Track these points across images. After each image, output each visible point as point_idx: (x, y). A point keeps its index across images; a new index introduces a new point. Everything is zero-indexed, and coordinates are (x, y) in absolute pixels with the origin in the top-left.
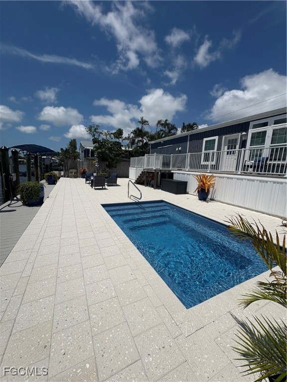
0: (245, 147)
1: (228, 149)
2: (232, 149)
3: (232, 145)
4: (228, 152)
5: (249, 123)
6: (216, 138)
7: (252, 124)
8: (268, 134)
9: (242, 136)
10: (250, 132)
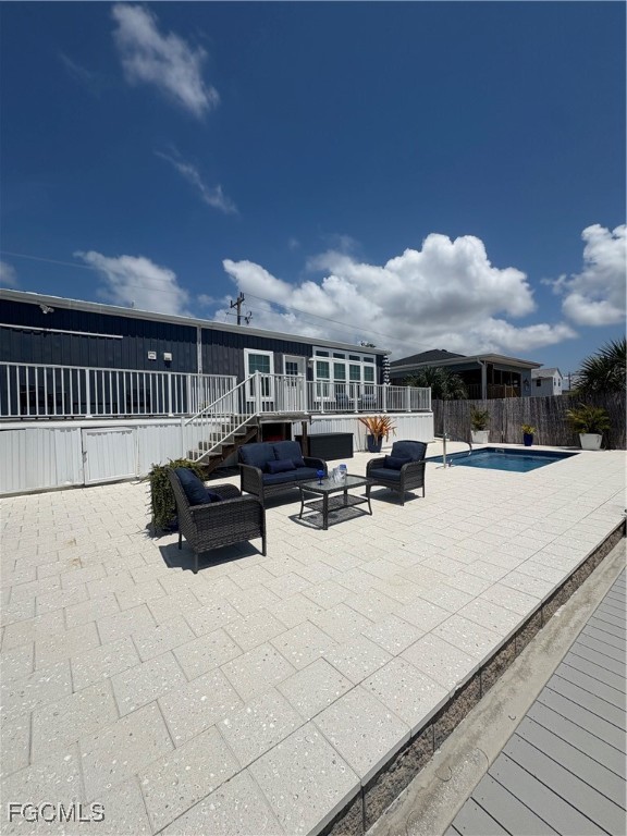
0: (312, 379)
3: (291, 371)
5: (311, 346)
6: (270, 354)
7: (315, 349)
8: (331, 367)
9: (308, 362)
10: (315, 358)
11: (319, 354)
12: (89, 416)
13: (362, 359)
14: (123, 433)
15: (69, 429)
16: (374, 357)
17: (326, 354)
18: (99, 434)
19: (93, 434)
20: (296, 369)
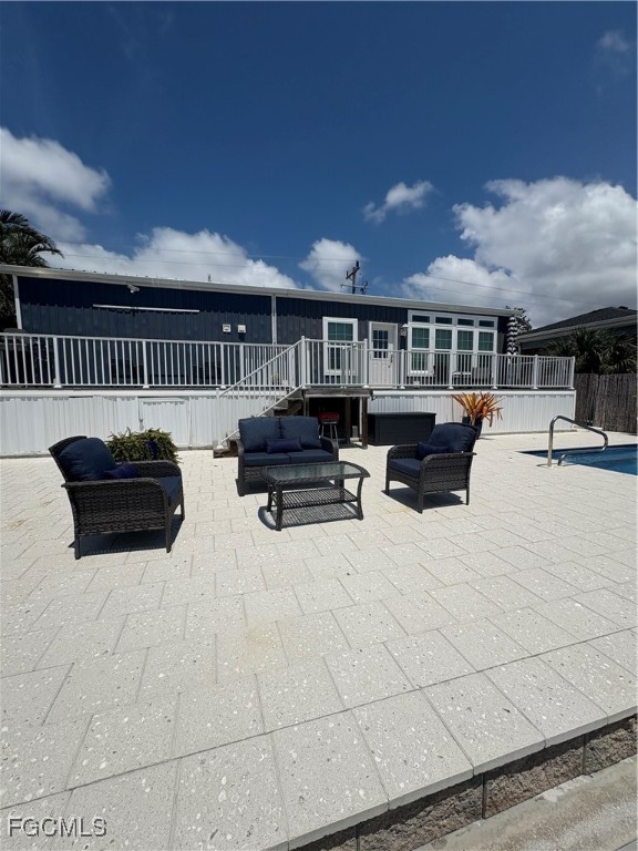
0: (405, 348)
1: (375, 347)
2: (380, 347)
3: (381, 340)
4: (375, 353)
5: (406, 310)
6: (354, 322)
7: (411, 314)
8: (432, 334)
9: (400, 329)
10: (410, 325)
11: (416, 319)
12: (146, 386)
13: (476, 322)
14: (176, 403)
15: (128, 398)
16: (496, 320)
17: (425, 319)
18: (154, 403)
19: (149, 404)
20: (386, 338)
